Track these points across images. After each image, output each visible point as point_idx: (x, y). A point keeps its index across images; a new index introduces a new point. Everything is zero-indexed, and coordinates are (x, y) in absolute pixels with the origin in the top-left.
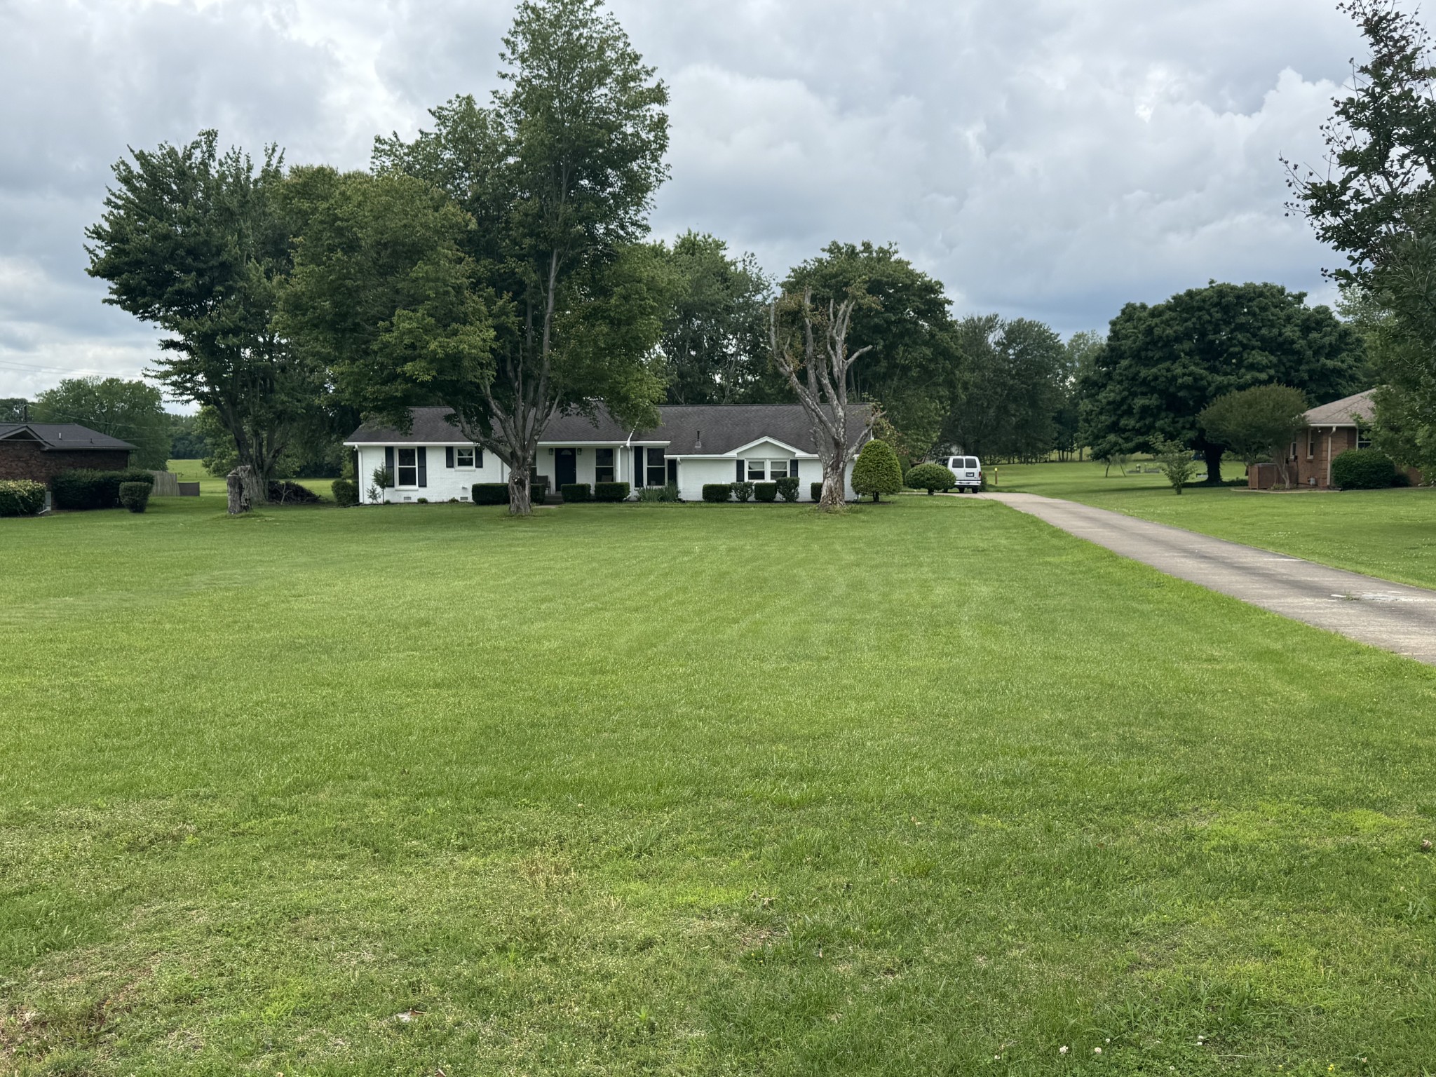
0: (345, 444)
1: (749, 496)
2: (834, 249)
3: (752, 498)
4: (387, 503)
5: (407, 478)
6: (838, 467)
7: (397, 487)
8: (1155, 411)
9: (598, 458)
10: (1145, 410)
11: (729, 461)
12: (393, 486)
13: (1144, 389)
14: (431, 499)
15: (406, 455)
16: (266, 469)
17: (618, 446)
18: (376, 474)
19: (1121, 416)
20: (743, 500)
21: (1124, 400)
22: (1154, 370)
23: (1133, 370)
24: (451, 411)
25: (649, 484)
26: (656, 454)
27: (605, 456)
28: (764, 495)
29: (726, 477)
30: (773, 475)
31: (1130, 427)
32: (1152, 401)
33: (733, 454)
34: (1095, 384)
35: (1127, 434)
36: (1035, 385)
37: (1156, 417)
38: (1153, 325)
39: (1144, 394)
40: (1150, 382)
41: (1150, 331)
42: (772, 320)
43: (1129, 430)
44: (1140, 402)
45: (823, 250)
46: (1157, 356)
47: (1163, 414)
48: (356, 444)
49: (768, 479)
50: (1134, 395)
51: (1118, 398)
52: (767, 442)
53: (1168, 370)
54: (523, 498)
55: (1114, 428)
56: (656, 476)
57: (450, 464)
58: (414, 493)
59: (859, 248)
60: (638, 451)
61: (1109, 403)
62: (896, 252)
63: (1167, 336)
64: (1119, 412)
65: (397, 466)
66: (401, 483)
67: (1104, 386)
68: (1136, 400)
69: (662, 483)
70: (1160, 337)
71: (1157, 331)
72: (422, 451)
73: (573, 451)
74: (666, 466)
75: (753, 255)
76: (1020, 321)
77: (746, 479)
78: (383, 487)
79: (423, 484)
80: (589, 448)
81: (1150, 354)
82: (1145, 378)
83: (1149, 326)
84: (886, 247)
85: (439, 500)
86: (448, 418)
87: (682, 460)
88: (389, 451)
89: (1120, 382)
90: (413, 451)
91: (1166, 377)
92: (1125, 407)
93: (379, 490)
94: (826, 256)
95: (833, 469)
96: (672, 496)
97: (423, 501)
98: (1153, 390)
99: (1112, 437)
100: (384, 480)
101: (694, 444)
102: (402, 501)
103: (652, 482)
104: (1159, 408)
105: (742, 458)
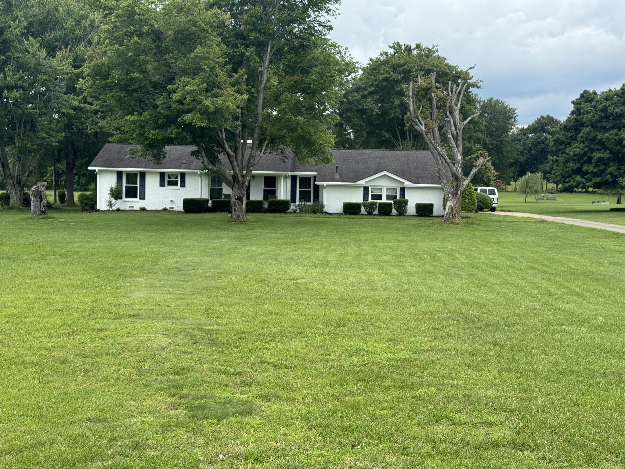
0: (89, 168)
1: (374, 211)
2: (397, 47)
3: (376, 212)
4: (118, 210)
5: (131, 193)
6: (457, 194)
7: (124, 199)
8: (607, 161)
9: (266, 184)
10: (600, 160)
11: (358, 187)
12: (121, 198)
13: (598, 147)
14: (148, 208)
15: (131, 177)
16: (22, 184)
17: (282, 175)
18: (111, 190)
19: (583, 164)
20: (370, 214)
21: (586, 153)
22: (607, 135)
23: (592, 134)
24: (195, 148)
25: (300, 201)
26: (305, 181)
27: (271, 181)
28: (385, 210)
29: (357, 198)
30: (388, 197)
31: (590, 171)
32: (605, 155)
33: (362, 182)
34: (562, 143)
35: (588, 176)
37: (607, 165)
38: (607, 105)
39: (599, 150)
40: (604, 142)
41: (605, 109)
42: (411, 94)
43: (589, 173)
44: (597, 155)
45: (390, 47)
46: (608, 126)
47: (612, 164)
48: (97, 169)
49: (384, 200)
50: (592, 150)
51: (582, 152)
52: (385, 175)
53: (616, 135)
54: (241, 209)
55: (579, 171)
56: (305, 196)
57: (162, 184)
58: (136, 203)
59: (414, 46)
60: (294, 179)
61: (575, 155)
62: (437, 51)
63: (617, 113)
64: (582, 161)
65: (124, 185)
66: (127, 197)
67: (569, 144)
68: (594, 154)
69: (310, 201)
70: (612, 114)
71: (610, 110)
72: (143, 175)
74: (312, 189)
75: (347, 49)
76: (491, 99)
77: (370, 200)
78: (116, 198)
79: (143, 197)
80: (259, 176)
81: (604, 124)
82: (601, 140)
83: (605, 106)
84: (431, 47)
85: (154, 208)
86: (194, 153)
87: (327, 186)
88: (119, 174)
89: (583, 142)
90: (136, 174)
91: (615, 140)
92: (586, 158)
93: (114, 201)
94: (391, 51)
95: (453, 195)
96: (318, 209)
97: (143, 210)
98: (606, 148)
99: (578, 178)
100: (116, 194)
101: (333, 175)
102: (128, 208)
103: (302, 200)
104: (609, 159)
105: (367, 185)
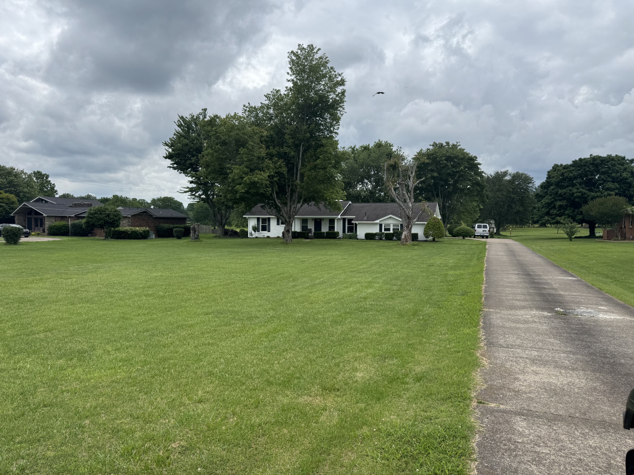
0: (244, 216)
1: (383, 237)
2: (435, 145)
3: (384, 239)
4: (257, 237)
5: (264, 229)
6: (409, 227)
7: (261, 232)
8: (565, 207)
9: (330, 222)
10: (561, 206)
11: (376, 224)
12: (259, 231)
13: (560, 198)
14: (271, 236)
15: (264, 220)
16: (223, 225)
17: (336, 218)
18: (253, 227)
19: (551, 209)
20: (381, 239)
21: (552, 202)
22: (565, 190)
23: (556, 190)
24: (263, 204)
25: (348, 232)
26: (350, 221)
27: (332, 221)
28: (389, 237)
29: (375, 230)
30: (394, 229)
31: (554, 213)
32: (564, 203)
33: (378, 221)
34: (541, 196)
35: (553, 216)
36: (523, 197)
37: (565, 209)
38: (564, 172)
39: (560, 200)
40: (563, 195)
41: (563, 174)
43: (554, 215)
44: (558, 203)
45: (430, 145)
46: (566, 185)
47: (569, 208)
48: (247, 216)
49: (391, 231)
50: (556, 200)
51: (550, 202)
52: (391, 217)
53: (571, 190)
54: (289, 237)
55: (548, 214)
56: (350, 230)
57: (278, 224)
58: (265, 234)
59: (444, 144)
60: (344, 220)
61: (546, 204)
62: (460, 145)
63: (570, 177)
64: (550, 207)
65: (261, 224)
66: (262, 230)
67: (545, 197)
68: (557, 203)
69: (353, 232)
70: (567, 177)
71: (566, 175)
72: (269, 219)
73: (321, 220)
74: (354, 226)
75: (401, 148)
76: (517, 173)
77: (383, 231)
78: (255, 232)
79: (269, 231)
80: (326, 218)
81: (563, 184)
82: (561, 194)
83: (562, 172)
84: (455, 143)
85: (274, 236)
86: (262, 207)
87: (358, 223)
88: (258, 219)
89: (551, 195)
90: (266, 219)
91: (569, 193)
92: (552, 205)
93: (253, 232)
94: (431, 147)
95: (407, 228)
96: (355, 237)
97: (268, 237)
98: (564, 199)
99: (546, 218)
100: (255, 229)
101: (364, 217)
102: (262, 237)
104: (567, 206)
105: (381, 223)
